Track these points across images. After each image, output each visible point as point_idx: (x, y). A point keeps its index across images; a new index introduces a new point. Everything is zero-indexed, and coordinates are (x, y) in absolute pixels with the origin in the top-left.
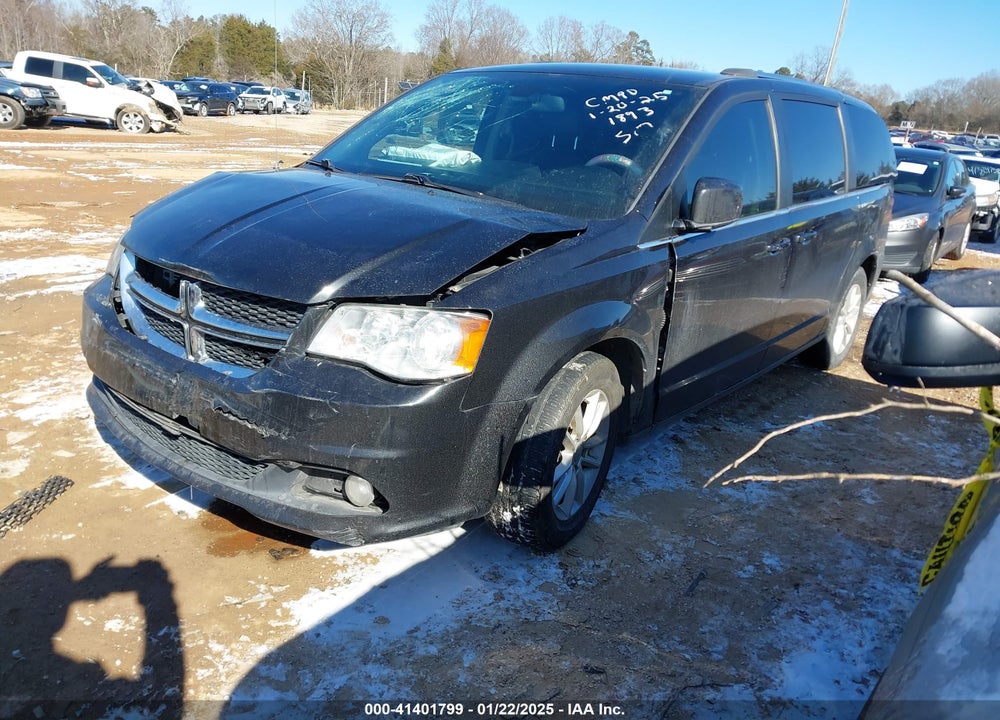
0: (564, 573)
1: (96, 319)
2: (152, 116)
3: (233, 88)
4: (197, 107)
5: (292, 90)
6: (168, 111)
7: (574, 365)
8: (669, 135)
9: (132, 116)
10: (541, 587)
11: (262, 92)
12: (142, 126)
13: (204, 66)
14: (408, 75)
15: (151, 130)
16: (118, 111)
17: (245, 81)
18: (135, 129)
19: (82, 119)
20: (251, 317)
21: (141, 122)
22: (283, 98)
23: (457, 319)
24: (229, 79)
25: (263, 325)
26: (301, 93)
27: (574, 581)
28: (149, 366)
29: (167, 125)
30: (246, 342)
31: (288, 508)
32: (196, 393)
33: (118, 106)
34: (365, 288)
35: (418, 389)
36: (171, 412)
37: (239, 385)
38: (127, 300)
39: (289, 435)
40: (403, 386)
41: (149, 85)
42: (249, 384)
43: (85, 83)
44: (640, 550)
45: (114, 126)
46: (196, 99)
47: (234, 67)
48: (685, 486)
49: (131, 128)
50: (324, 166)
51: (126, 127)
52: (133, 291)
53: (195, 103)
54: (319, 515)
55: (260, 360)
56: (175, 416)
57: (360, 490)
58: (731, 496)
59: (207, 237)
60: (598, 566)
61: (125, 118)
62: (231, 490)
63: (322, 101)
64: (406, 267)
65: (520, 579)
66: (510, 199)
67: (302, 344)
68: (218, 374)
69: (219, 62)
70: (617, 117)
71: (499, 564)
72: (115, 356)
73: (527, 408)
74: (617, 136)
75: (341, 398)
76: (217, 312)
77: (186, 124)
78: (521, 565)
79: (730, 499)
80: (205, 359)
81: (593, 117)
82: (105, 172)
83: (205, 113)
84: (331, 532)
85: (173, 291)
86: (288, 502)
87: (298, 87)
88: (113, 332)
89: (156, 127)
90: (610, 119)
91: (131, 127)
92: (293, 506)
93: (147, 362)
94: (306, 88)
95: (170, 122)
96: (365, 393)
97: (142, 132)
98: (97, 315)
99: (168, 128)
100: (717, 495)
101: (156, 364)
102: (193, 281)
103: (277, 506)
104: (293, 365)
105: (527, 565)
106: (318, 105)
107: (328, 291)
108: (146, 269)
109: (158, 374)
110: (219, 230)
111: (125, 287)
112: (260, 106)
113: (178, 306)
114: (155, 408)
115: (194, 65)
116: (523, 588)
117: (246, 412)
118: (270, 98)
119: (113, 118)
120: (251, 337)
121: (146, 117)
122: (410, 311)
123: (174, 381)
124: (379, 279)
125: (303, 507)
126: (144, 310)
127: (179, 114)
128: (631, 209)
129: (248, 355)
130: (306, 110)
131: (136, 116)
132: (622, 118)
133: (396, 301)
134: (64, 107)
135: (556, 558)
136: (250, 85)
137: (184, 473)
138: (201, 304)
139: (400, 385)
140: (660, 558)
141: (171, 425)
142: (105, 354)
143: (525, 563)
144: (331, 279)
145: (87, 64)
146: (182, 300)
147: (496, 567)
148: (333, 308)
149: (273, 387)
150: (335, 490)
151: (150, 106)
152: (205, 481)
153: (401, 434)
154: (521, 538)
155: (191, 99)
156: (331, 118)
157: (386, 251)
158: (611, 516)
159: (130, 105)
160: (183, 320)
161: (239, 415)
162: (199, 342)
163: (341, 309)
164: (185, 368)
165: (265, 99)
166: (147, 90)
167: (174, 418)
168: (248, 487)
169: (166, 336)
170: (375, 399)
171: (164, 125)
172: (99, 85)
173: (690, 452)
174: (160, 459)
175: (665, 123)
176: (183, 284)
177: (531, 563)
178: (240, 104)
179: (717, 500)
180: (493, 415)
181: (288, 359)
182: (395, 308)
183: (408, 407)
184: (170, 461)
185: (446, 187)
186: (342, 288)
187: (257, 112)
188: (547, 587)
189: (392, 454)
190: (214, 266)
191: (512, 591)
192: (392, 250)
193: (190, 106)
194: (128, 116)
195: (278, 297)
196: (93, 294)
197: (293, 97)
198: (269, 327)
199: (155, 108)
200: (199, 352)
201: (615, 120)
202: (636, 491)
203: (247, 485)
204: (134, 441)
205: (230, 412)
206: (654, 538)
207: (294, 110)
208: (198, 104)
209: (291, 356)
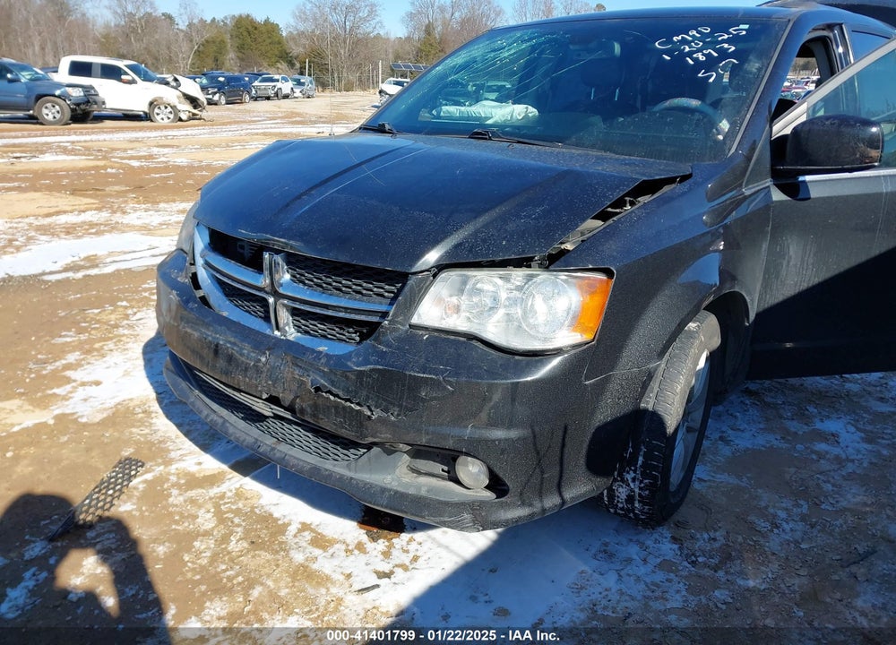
0: (680, 549)
1: (174, 296)
2: (180, 107)
3: (247, 79)
4: (216, 97)
5: (297, 77)
6: (193, 101)
7: (692, 325)
8: (759, 70)
9: (162, 108)
10: (660, 566)
11: (272, 80)
12: (172, 116)
13: (218, 63)
14: (397, 57)
15: (180, 120)
16: (151, 104)
17: (256, 72)
18: (166, 120)
19: (120, 114)
20: (344, 289)
21: (171, 112)
22: (290, 84)
23: (574, 281)
24: (240, 72)
25: (358, 296)
26: (305, 79)
27: (693, 558)
28: (234, 344)
29: (194, 114)
30: (341, 315)
31: (396, 492)
32: (289, 372)
33: (150, 99)
34: (470, 251)
35: (537, 361)
36: (261, 392)
37: (338, 363)
38: (203, 275)
39: (398, 415)
40: (520, 358)
41: (176, 80)
42: (350, 360)
43: (120, 80)
44: (752, 518)
45: (147, 117)
46: (216, 90)
47: (244, 60)
48: (775, 442)
49: (163, 119)
50: (381, 130)
51: (158, 118)
52: (208, 265)
53: (214, 94)
54: (431, 499)
55: (355, 333)
56: (265, 396)
57: (473, 471)
58: (827, 453)
59: (288, 205)
60: (714, 539)
61: (156, 110)
62: (330, 475)
63: (323, 85)
64: (511, 227)
65: (635, 557)
66: (593, 147)
67: (405, 315)
68: (313, 351)
69: (231, 56)
70: (695, 56)
71: (607, 541)
72: (196, 334)
73: (650, 376)
74: (700, 75)
75: (457, 374)
76: (305, 284)
77: (210, 112)
78: (631, 540)
79: (828, 456)
80: (292, 334)
81: (668, 58)
82: (145, 157)
83: (224, 102)
84: (446, 519)
85: (255, 264)
86: (395, 486)
87: (302, 73)
88: (192, 309)
89: (184, 117)
90: (688, 59)
91: (162, 117)
92: (401, 489)
93: (232, 340)
94: (310, 75)
95: (196, 111)
96: (481, 368)
97: (173, 121)
98: (174, 292)
99: (193, 117)
100: (813, 452)
101: (243, 341)
102: (278, 252)
103: (383, 490)
104: (400, 340)
105: (638, 541)
106: (320, 89)
107: (432, 257)
108: (221, 243)
109: (245, 352)
110: (299, 197)
111: (200, 261)
112: (271, 93)
113: (263, 281)
114: (242, 388)
115: (210, 61)
116: (641, 568)
117: (348, 392)
118: (279, 85)
119: (147, 110)
120: (346, 309)
121: (174, 107)
122: (518, 275)
123: (263, 359)
124: (484, 241)
125: (411, 491)
126: (221, 284)
127: (203, 104)
128: (733, 150)
129: (341, 329)
130: (311, 93)
131: (166, 108)
132: (702, 58)
133: (503, 264)
134: (104, 103)
135: (666, 531)
136: (260, 75)
137: (278, 455)
138: (287, 277)
139: (517, 357)
140: (777, 527)
141: (262, 406)
142: (186, 332)
143: (635, 538)
144: (434, 243)
145: (121, 64)
146: (266, 272)
147: (606, 544)
148: (435, 276)
149: (378, 363)
150: (443, 470)
151: (178, 97)
152: (301, 463)
153: (522, 411)
154: (635, 514)
155: (211, 91)
156: (333, 99)
157: (486, 210)
158: (709, 481)
159: (161, 98)
160: (267, 293)
161: (341, 394)
162: (284, 317)
163: (443, 275)
164: (275, 344)
165: (275, 86)
166: (174, 84)
167: (264, 398)
168: (350, 470)
169: (247, 311)
170: (492, 374)
171: (191, 114)
172: (132, 82)
173: (768, 405)
174: (250, 440)
175: (751, 57)
176: (266, 256)
177: (642, 538)
178: (254, 92)
179: (814, 457)
180: (614, 386)
181: (391, 332)
182: (502, 272)
183: (527, 381)
184: (261, 442)
185: (521, 140)
186: (445, 253)
187: (268, 98)
188: (666, 566)
189: (513, 434)
190: (301, 236)
191: (631, 572)
192: (492, 208)
193: (210, 97)
194: (159, 108)
195: (378, 265)
196: (168, 271)
197: (299, 83)
198: (365, 298)
199: (182, 99)
200: (287, 328)
201: (696, 60)
202: (726, 451)
203: (348, 467)
204: (220, 421)
205: (330, 392)
206: (763, 504)
207: (300, 95)
208: (218, 95)
209: (395, 330)
